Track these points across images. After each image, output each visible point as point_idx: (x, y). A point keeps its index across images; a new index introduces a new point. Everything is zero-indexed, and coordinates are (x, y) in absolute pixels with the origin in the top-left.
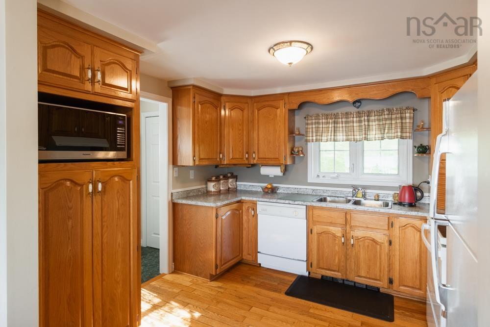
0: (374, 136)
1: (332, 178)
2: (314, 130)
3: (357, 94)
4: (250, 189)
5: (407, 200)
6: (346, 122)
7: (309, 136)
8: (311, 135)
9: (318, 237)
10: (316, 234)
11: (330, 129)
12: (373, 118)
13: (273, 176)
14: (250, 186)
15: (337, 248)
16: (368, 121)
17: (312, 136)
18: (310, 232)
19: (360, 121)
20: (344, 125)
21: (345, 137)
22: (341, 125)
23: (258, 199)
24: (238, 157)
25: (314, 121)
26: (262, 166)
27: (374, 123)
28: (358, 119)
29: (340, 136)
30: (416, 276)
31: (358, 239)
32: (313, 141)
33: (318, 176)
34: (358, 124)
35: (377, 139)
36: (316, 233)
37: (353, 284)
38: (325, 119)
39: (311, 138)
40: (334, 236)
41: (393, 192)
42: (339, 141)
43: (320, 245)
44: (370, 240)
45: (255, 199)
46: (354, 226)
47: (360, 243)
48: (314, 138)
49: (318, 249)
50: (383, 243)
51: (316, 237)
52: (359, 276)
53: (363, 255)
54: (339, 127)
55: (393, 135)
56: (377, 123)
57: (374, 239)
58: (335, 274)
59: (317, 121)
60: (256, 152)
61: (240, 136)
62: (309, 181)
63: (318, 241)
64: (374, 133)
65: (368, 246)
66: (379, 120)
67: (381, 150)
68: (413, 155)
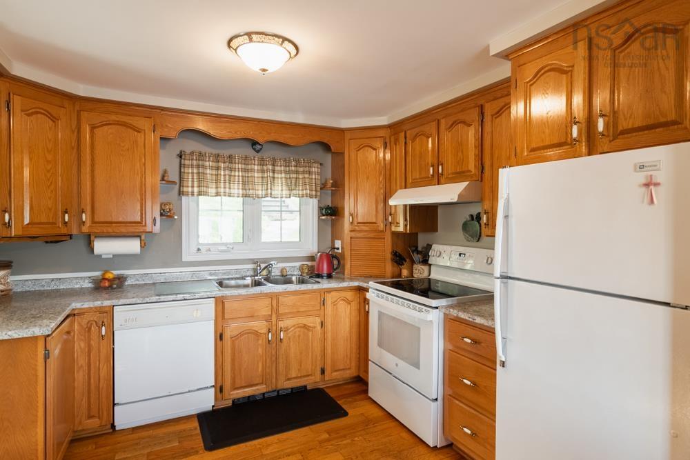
0: (280, 192)
1: (221, 252)
2: (195, 176)
3: (269, 134)
4: (53, 287)
5: (325, 272)
6: (245, 170)
7: (188, 187)
8: (190, 185)
9: (233, 342)
10: (229, 339)
11: (222, 177)
12: (278, 168)
13: (111, 256)
14: (53, 280)
15: (260, 350)
16: (274, 171)
17: (193, 187)
18: (220, 337)
19: (263, 171)
20: (240, 174)
21: (241, 192)
22: (237, 174)
23: (115, 302)
24: (44, 220)
25: (195, 162)
26: (96, 237)
27: (279, 176)
28: (260, 167)
29: (234, 189)
30: (347, 356)
31: (286, 330)
32: (193, 195)
33: (199, 249)
34: (260, 175)
35: (284, 196)
36: (229, 336)
37: (275, 394)
38: (213, 161)
39: (190, 189)
40: (257, 334)
41: (298, 264)
42: (234, 196)
43: (236, 354)
44: (301, 327)
45: (107, 303)
46: (282, 314)
47: (289, 335)
48: (196, 190)
49: (233, 360)
50: (315, 327)
51: (229, 343)
52: (289, 379)
53: (294, 350)
54: (235, 176)
55: (301, 192)
56: (283, 175)
57: (305, 325)
58: (258, 389)
59: (201, 163)
60: (88, 208)
61: (49, 175)
62: (185, 259)
63: (233, 349)
64: (279, 189)
65: (299, 336)
66: (286, 172)
67: (281, 211)
68: (319, 217)
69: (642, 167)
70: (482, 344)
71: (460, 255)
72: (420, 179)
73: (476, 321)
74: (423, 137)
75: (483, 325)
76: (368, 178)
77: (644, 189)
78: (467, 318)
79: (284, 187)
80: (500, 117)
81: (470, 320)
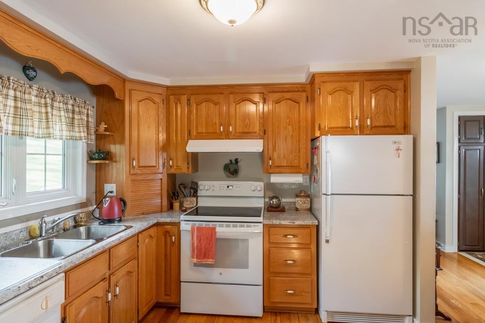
30: (152, 288)
46: (115, 267)
67: (45, 154)
68: (87, 161)
69: (395, 142)
70: (299, 236)
71: (228, 187)
72: (206, 133)
73: (296, 224)
74: (211, 103)
75: (301, 225)
76: (149, 127)
77: (396, 152)
78: (288, 224)
79: (64, 127)
80: (280, 104)
81: (291, 224)
